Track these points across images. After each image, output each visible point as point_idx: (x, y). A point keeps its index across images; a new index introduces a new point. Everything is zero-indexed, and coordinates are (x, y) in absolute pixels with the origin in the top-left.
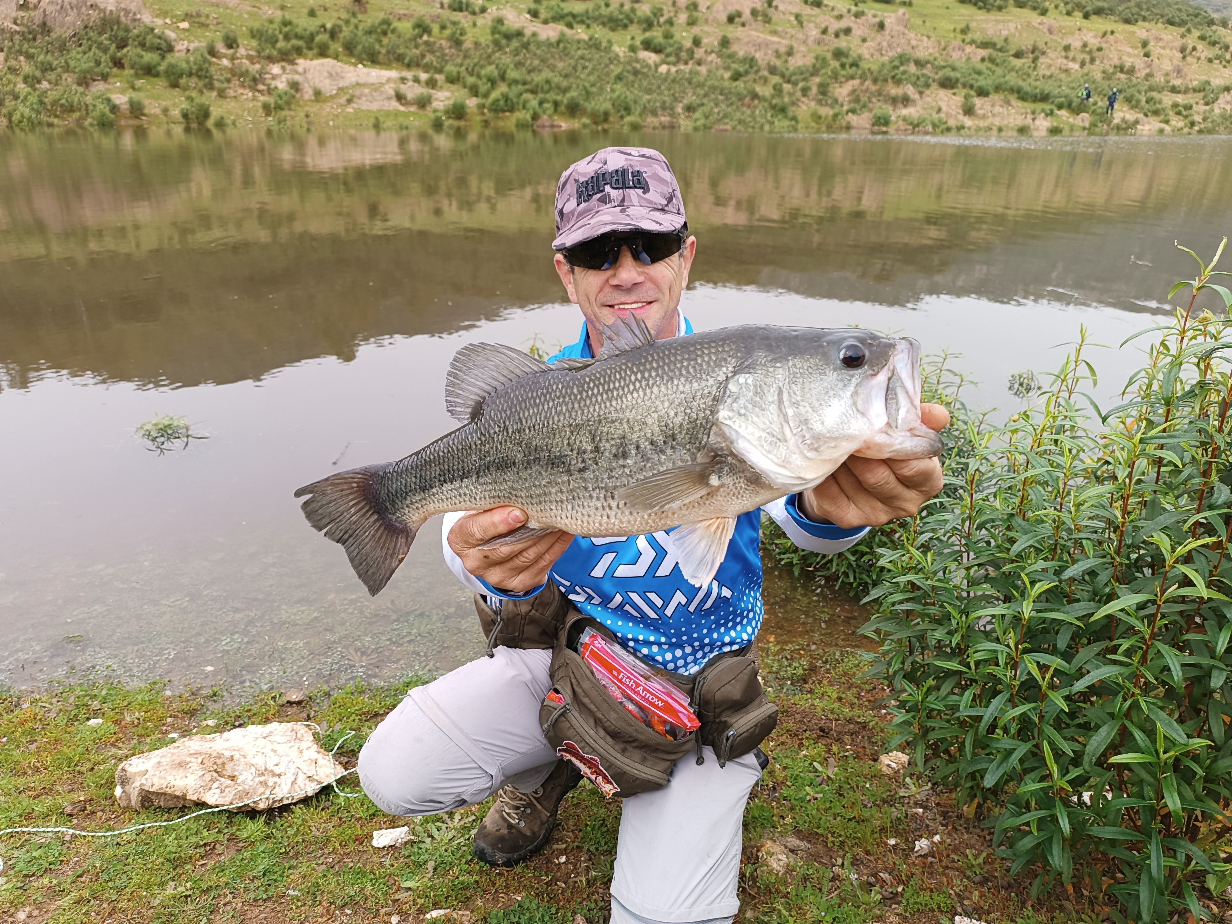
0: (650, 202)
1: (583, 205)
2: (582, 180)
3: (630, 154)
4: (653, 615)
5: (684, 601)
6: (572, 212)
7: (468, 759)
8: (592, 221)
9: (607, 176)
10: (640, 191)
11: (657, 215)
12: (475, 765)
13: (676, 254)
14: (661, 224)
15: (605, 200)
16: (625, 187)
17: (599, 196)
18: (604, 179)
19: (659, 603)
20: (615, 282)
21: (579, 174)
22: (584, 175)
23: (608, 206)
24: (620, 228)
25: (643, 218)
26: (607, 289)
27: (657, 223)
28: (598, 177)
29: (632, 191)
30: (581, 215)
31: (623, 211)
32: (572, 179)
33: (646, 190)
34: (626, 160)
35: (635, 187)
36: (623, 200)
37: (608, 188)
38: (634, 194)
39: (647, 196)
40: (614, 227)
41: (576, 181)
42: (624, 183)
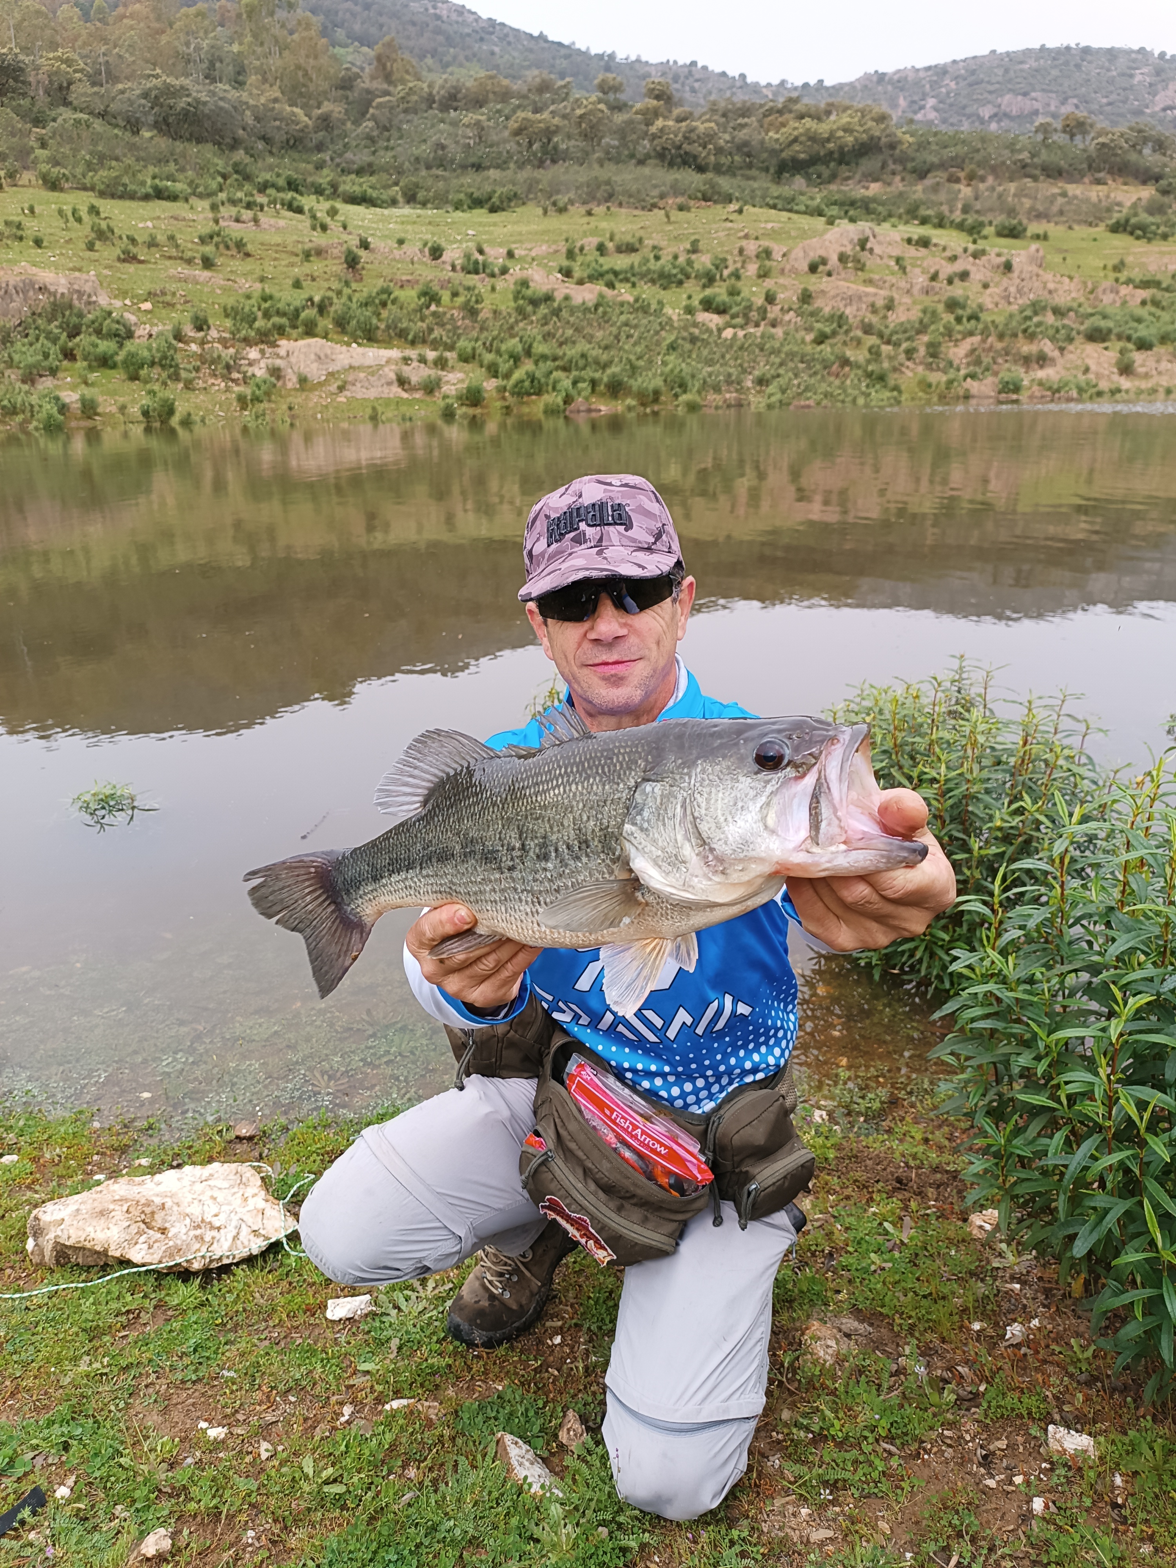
0: (634, 540)
1: (554, 546)
2: (554, 515)
3: (610, 484)
4: (652, 1038)
5: (689, 1020)
6: (542, 554)
7: (431, 1217)
8: (563, 566)
9: (582, 511)
10: (621, 528)
11: (641, 556)
12: (439, 1224)
13: (669, 600)
14: (644, 568)
15: (580, 540)
16: (603, 523)
17: (572, 534)
18: (578, 515)
19: (659, 1023)
20: (593, 636)
21: (550, 508)
22: (556, 510)
23: (583, 546)
24: (595, 574)
25: (623, 561)
26: (586, 645)
27: (640, 566)
28: (571, 513)
29: (611, 529)
30: (553, 557)
31: (600, 553)
32: (542, 515)
33: (629, 526)
34: (605, 491)
35: (616, 524)
36: (601, 540)
37: (583, 526)
38: (614, 532)
39: (629, 533)
40: (587, 574)
41: (547, 517)
42: (602, 519)
